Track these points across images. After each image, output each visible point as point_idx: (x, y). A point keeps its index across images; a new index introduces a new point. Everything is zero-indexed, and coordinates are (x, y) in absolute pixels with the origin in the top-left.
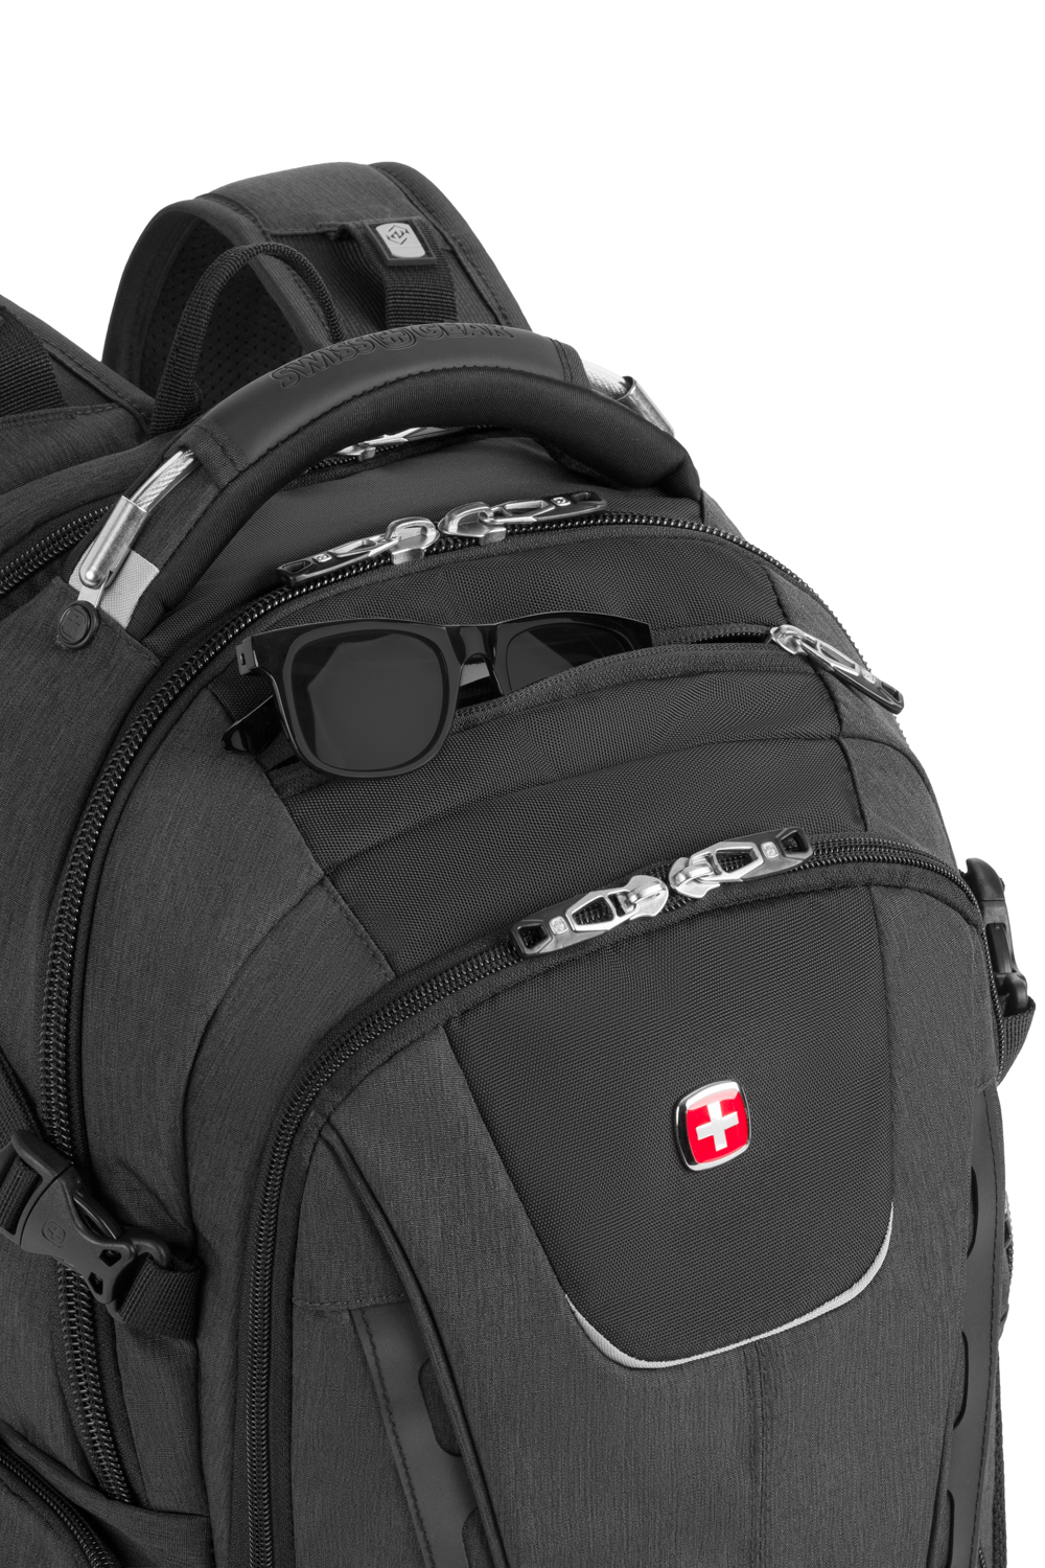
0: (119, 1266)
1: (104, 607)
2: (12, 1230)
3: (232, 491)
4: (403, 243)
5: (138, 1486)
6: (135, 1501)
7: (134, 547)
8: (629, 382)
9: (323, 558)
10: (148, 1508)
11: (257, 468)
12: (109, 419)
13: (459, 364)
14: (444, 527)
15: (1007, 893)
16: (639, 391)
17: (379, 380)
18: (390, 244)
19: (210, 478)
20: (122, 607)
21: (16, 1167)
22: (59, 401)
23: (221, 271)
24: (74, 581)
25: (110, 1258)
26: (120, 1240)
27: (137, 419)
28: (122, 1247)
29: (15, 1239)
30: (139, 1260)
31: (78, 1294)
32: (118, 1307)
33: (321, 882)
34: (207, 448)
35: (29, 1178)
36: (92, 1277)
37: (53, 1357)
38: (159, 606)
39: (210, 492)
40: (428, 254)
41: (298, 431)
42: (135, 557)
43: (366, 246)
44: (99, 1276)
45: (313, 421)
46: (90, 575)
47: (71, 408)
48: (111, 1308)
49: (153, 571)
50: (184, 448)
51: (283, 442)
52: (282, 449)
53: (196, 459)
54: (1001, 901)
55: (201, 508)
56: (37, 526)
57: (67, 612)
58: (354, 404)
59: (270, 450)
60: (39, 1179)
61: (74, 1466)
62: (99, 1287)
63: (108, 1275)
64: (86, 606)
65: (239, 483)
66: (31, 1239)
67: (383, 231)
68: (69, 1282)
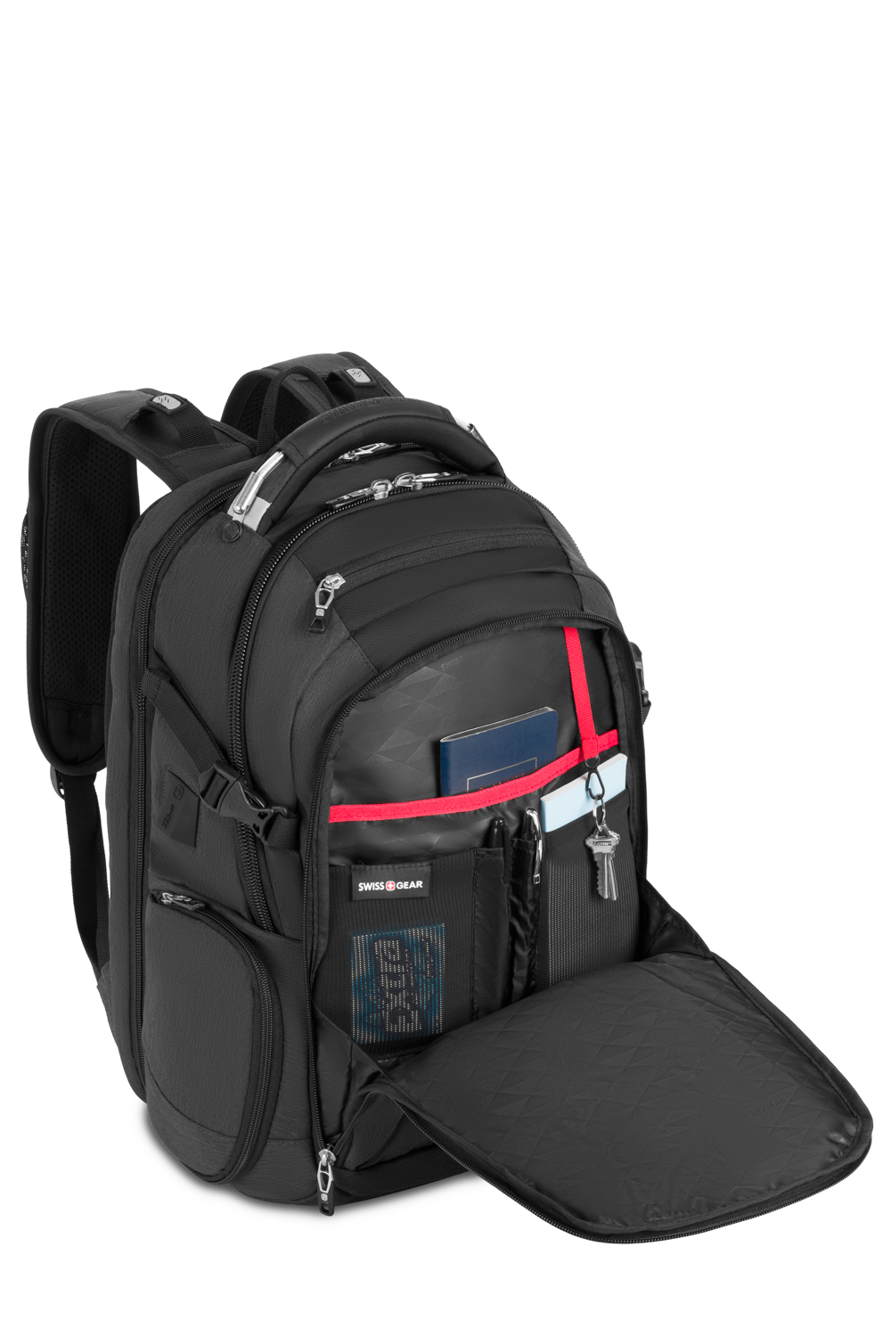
0: (267, 819)
1: (245, 523)
2: (215, 807)
3: (302, 469)
4: (360, 377)
5: (278, 926)
6: (276, 931)
7: (258, 494)
8: (471, 426)
9: (346, 497)
10: (284, 935)
11: (313, 458)
12: (239, 448)
13: (399, 414)
14: (395, 483)
15: (643, 657)
16: (475, 430)
17: (365, 420)
18: (354, 377)
19: (292, 462)
20: (253, 522)
21: (217, 777)
22: (215, 442)
23: (271, 399)
24: (230, 512)
25: (262, 816)
26: (266, 807)
27: (250, 449)
28: (267, 810)
29: (216, 811)
30: (276, 815)
31: (248, 834)
32: (266, 839)
33: (349, 639)
34: (290, 449)
35: (223, 782)
36: (254, 826)
37: (237, 868)
38: (271, 521)
39: (293, 469)
40: (372, 380)
41: (331, 442)
42: (258, 499)
43: (343, 378)
44: (257, 825)
45: (337, 438)
46: (238, 508)
47: (221, 444)
48: (263, 839)
49: (268, 505)
50: (279, 450)
51: (324, 446)
52: (324, 450)
53: (285, 455)
54: (641, 660)
55: (289, 476)
56: (211, 492)
57: (228, 525)
58: (355, 431)
59: (319, 450)
60: (228, 782)
61: (245, 914)
62: (258, 830)
63: (261, 824)
64: (237, 522)
65: (305, 465)
66: (225, 811)
67: (350, 371)
68: (243, 830)
